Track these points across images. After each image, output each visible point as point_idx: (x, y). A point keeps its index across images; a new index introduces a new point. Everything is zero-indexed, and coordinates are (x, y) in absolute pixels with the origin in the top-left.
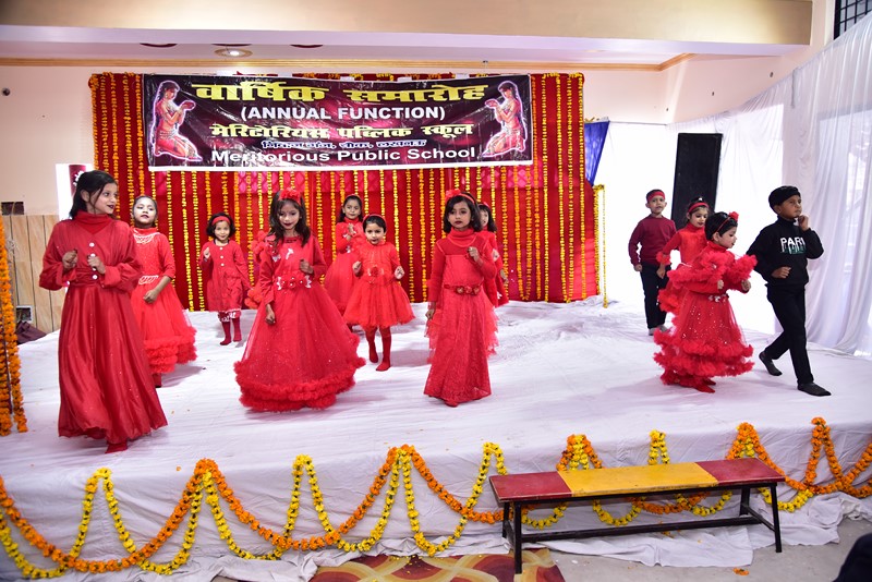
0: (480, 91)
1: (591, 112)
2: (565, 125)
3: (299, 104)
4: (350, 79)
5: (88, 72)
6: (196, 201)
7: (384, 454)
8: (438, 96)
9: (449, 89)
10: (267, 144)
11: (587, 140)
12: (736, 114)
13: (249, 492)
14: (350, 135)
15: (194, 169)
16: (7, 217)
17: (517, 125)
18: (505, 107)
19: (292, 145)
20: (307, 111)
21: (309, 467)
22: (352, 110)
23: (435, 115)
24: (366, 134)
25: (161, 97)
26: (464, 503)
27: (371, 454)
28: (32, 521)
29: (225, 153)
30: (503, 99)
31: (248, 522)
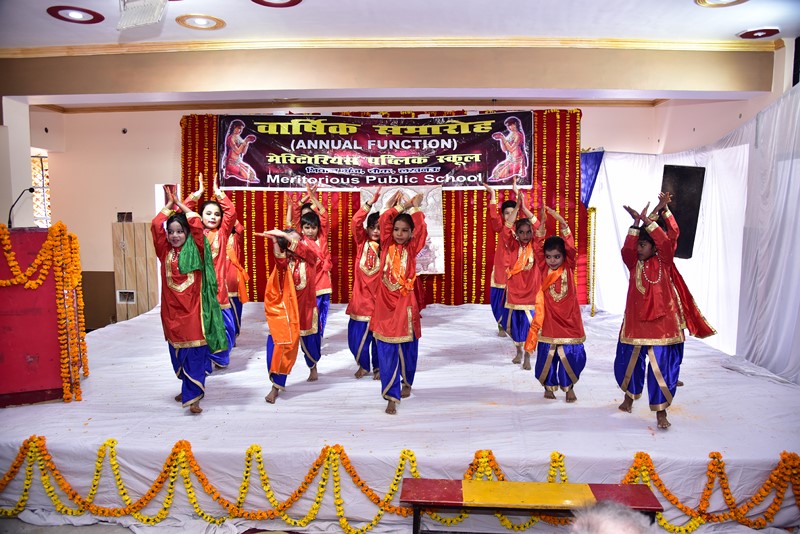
0: (488, 125)
1: (587, 142)
2: (563, 154)
3: (337, 137)
4: (379, 117)
5: (180, 114)
6: (254, 214)
7: (319, 451)
8: (451, 131)
9: (461, 124)
10: (310, 170)
11: (583, 167)
12: (711, 149)
13: (213, 469)
14: (377, 163)
15: (254, 189)
16: (120, 223)
17: (520, 155)
18: (510, 139)
19: (330, 170)
20: (343, 143)
21: (257, 455)
22: (379, 142)
23: (449, 146)
24: (390, 162)
25: (231, 132)
26: (382, 497)
27: (309, 449)
28: (64, 472)
29: (277, 177)
30: (508, 132)
31: (211, 493)
